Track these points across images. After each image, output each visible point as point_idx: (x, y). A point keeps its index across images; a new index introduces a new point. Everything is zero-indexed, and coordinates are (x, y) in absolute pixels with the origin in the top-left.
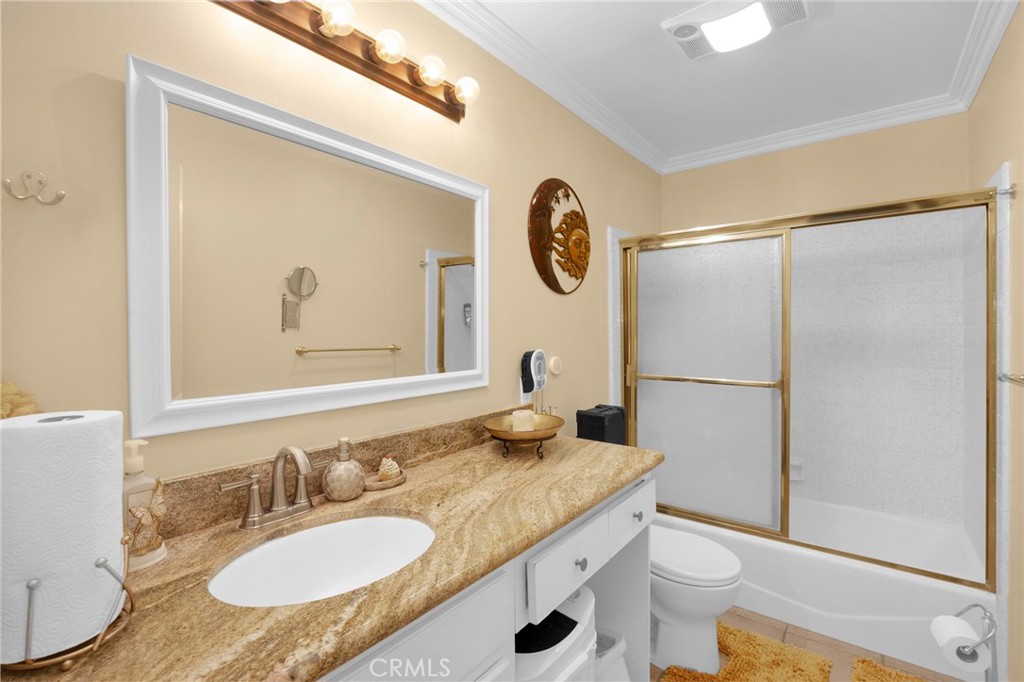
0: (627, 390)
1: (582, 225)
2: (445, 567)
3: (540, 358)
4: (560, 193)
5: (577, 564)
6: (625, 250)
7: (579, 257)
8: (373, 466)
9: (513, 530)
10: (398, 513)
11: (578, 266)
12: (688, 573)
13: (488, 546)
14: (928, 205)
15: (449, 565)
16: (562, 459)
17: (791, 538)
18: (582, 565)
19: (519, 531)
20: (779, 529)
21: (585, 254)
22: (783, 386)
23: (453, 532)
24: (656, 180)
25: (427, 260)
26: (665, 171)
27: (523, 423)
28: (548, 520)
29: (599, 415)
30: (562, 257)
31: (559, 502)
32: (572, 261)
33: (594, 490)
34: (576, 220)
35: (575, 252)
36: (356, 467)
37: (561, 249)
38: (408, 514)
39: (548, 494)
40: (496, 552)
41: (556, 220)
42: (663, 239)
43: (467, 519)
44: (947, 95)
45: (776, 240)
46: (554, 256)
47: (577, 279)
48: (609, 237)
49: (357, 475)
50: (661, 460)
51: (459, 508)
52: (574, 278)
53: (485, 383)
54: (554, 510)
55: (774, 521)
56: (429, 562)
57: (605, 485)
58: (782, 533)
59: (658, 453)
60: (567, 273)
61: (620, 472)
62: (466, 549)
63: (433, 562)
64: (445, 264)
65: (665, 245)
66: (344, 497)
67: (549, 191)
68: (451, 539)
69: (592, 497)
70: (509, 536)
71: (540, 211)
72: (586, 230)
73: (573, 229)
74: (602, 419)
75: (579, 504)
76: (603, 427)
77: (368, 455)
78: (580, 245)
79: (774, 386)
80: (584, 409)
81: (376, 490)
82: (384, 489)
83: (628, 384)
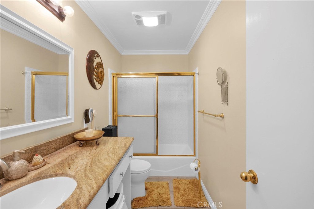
0: (114, 121)
1: (102, 67)
2: (89, 188)
3: (92, 111)
4: (96, 55)
5: (120, 175)
6: (113, 76)
7: (101, 77)
8: (30, 160)
9: (105, 169)
10: (51, 176)
11: (101, 81)
12: (137, 170)
13: (100, 176)
14: (179, 74)
15: (90, 186)
16: (105, 144)
17: (159, 155)
18: (122, 174)
19: (108, 169)
20: (156, 153)
21: (103, 77)
22: (157, 116)
23: (83, 176)
24: (121, 56)
25: (26, 71)
26: (123, 54)
27: (90, 134)
28: (114, 163)
29: (110, 128)
30: (96, 77)
31: (114, 157)
32: (99, 79)
33: (122, 151)
34: (100, 65)
35: (100, 75)
36: (24, 162)
37: (96, 74)
38: (57, 175)
39: (109, 156)
40: (104, 177)
41: (95, 64)
42: (122, 74)
43: (85, 170)
44: (185, 50)
45: (155, 78)
46: (94, 77)
47: (100, 84)
48: (109, 71)
49: (26, 165)
50: (133, 139)
51: (79, 167)
52: (99, 84)
53: (72, 121)
54: (114, 160)
55: (155, 151)
56: (81, 188)
57: (124, 149)
58: (157, 154)
59: (132, 137)
60: (97, 83)
61: (126, 145)
62: (93, 180)
63: (83, 188)
64: (35, 74)
65: (122, 76)
66: (19, 176)
67: (92, 54)
68: (84, 178)
69: (122, 153)
70: (105, 171)
71: (90, 60)
72: (103, 68)
73: (99, 68)
74: (111, 130)
75: (120, 156)
76: (112, 132)
77: (26, 156)
78: (102, 74)
79: (155, 116)
80: (104, 127)
81: (34, 170)
82: (37, 169)
83: (115, 118)
